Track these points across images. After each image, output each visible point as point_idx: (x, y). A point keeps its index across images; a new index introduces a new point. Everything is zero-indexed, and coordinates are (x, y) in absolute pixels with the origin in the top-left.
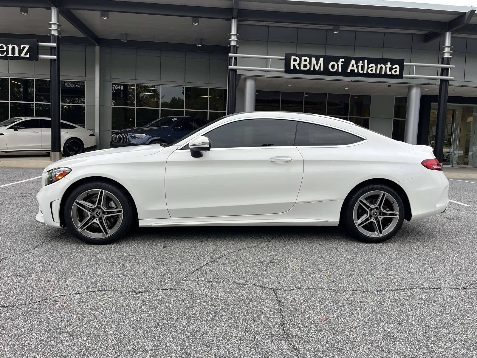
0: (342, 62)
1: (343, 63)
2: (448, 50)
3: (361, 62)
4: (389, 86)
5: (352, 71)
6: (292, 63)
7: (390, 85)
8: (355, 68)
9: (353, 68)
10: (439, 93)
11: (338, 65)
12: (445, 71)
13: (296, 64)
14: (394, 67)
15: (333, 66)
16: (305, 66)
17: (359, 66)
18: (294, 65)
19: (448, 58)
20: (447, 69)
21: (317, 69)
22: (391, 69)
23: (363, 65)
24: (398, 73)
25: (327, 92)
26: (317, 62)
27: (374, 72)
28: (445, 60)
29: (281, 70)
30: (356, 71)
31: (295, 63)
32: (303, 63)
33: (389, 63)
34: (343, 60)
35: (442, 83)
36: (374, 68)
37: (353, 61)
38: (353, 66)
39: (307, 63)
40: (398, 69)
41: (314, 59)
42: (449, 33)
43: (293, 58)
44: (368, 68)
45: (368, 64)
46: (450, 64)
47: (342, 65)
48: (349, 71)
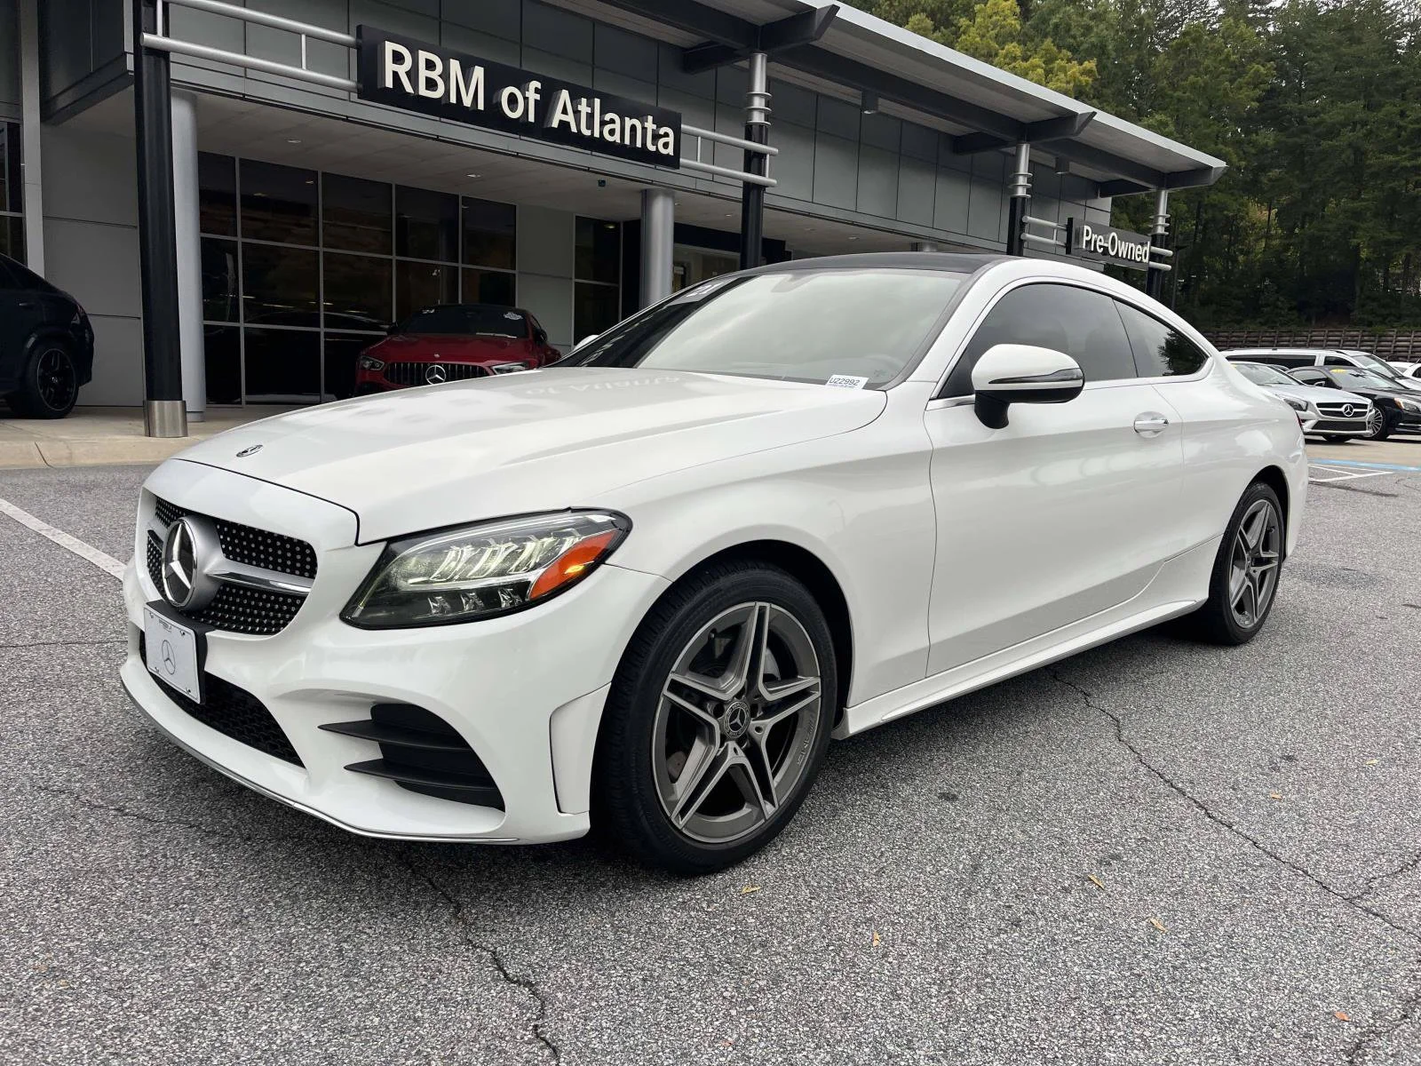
0: (537, 91)
1: (538, 97)
2: (760, 105)
3: (584, 101)
4: (602, 183)
5: (564, 125)
6: (390, 67)
7: (604, 182)
8: (570, 118)
9: (564, 118)
10: (740, 227)
11: (526, 99)
12: (755, 161)
13: (402, 70)
14: (662, 131)
15: (512, 100)
16: (431, 84)
17: (580, 112)
18: (395, 74)
19: (761, 126)
20: (761, 156)
21: (467, 102)
22: (656, 137)
23: (589, 110)
24: (670, 151)
25: (395, 180)
26: (467, 77)
27: (617, 138)
28: (755, 130)
29: (342, 84)
30: (574, 129)
31: (397, 68)
32: (423, 73)
33: (650, 118)
34: (538, 85)
35: (749, 194)
36: (617, 126)
37: (565, 95)
38: (565, 111)
39: (434, 75)
40: (671, 139)
41: (455, 66)
42: (763, 56)
43: (390, 47)
44: (603, 123)
45: (603, 112)
46: (766, 144)
47: (536, 101)
48: (555, 124)
